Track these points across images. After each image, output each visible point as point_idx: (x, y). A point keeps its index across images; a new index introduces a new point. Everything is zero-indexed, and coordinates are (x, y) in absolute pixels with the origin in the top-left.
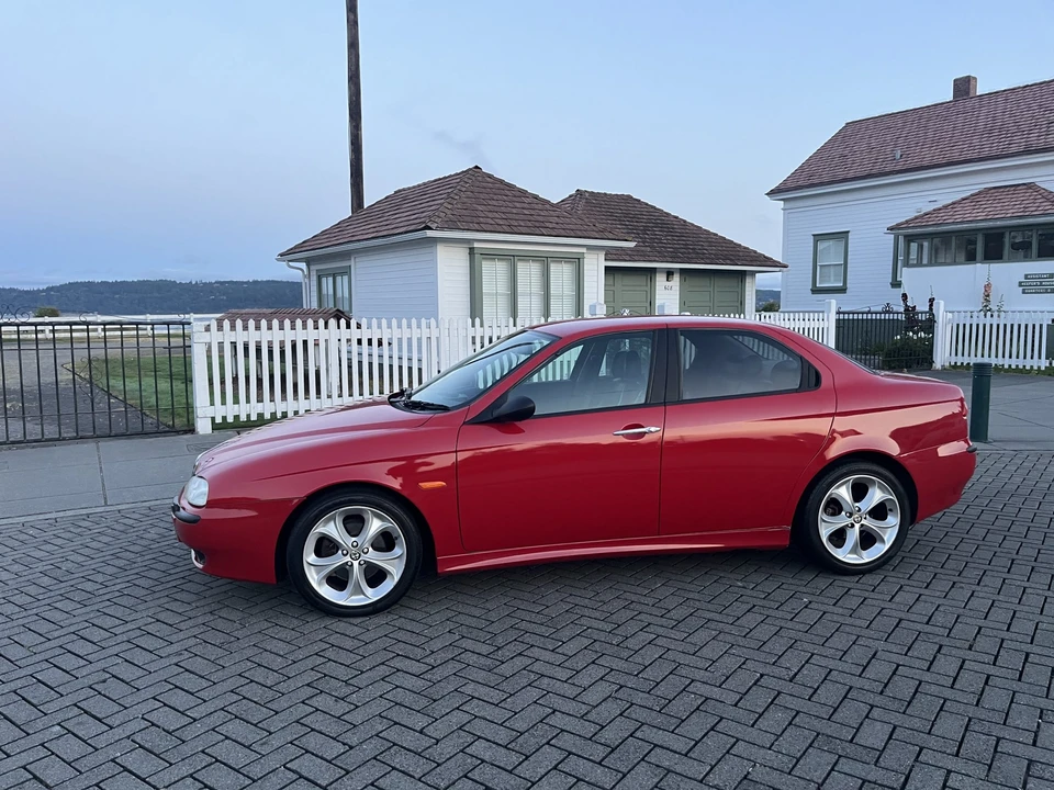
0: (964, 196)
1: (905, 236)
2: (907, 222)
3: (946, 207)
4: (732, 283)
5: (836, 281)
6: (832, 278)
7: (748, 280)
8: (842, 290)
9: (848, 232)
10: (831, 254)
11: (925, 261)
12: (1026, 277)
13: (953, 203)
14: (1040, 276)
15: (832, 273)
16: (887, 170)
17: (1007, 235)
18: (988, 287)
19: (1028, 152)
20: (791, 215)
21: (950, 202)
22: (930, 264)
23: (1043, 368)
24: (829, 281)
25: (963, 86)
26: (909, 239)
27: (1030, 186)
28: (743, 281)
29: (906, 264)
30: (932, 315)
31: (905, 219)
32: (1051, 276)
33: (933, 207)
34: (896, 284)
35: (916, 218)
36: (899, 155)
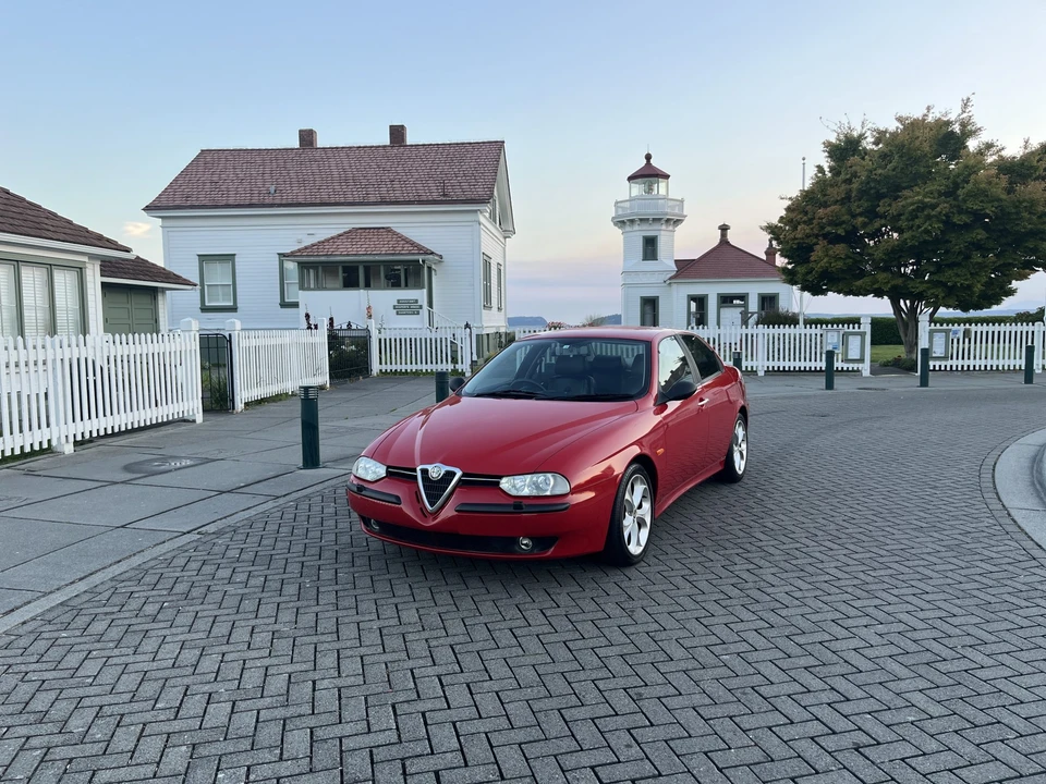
0: (341, 231)
1: (298, 263)
2: (299, 250)
3: (328, 240)
4: (145, 300)
5: (224, 300)
6: (221, 297)
7: (160, 297)
8: (233, 309)
9: (234, 255)
10: (218, 275)
11: (312, 286)
12: (398, 301)
13: (332, 238)
14: (408, 301)
15: (220, 293)
16: (267, 201)
17: (382, 268)
18: (369, 308)
19: (383, 202)
20: (170, 234)
21: (329, 236)
22: (319, 288)
23: (450, 371)
24: (218, 300)
25: (307, 137)
26: (304, 267)
27: (388, 230)
28: (155, 298)
29: (302, 288)
30: (367, 330)
31: (296, 248)
32: (416, 301)
33: (314, 240)
34: (284, 305)
35: (306, 248)
36: (272, 189)
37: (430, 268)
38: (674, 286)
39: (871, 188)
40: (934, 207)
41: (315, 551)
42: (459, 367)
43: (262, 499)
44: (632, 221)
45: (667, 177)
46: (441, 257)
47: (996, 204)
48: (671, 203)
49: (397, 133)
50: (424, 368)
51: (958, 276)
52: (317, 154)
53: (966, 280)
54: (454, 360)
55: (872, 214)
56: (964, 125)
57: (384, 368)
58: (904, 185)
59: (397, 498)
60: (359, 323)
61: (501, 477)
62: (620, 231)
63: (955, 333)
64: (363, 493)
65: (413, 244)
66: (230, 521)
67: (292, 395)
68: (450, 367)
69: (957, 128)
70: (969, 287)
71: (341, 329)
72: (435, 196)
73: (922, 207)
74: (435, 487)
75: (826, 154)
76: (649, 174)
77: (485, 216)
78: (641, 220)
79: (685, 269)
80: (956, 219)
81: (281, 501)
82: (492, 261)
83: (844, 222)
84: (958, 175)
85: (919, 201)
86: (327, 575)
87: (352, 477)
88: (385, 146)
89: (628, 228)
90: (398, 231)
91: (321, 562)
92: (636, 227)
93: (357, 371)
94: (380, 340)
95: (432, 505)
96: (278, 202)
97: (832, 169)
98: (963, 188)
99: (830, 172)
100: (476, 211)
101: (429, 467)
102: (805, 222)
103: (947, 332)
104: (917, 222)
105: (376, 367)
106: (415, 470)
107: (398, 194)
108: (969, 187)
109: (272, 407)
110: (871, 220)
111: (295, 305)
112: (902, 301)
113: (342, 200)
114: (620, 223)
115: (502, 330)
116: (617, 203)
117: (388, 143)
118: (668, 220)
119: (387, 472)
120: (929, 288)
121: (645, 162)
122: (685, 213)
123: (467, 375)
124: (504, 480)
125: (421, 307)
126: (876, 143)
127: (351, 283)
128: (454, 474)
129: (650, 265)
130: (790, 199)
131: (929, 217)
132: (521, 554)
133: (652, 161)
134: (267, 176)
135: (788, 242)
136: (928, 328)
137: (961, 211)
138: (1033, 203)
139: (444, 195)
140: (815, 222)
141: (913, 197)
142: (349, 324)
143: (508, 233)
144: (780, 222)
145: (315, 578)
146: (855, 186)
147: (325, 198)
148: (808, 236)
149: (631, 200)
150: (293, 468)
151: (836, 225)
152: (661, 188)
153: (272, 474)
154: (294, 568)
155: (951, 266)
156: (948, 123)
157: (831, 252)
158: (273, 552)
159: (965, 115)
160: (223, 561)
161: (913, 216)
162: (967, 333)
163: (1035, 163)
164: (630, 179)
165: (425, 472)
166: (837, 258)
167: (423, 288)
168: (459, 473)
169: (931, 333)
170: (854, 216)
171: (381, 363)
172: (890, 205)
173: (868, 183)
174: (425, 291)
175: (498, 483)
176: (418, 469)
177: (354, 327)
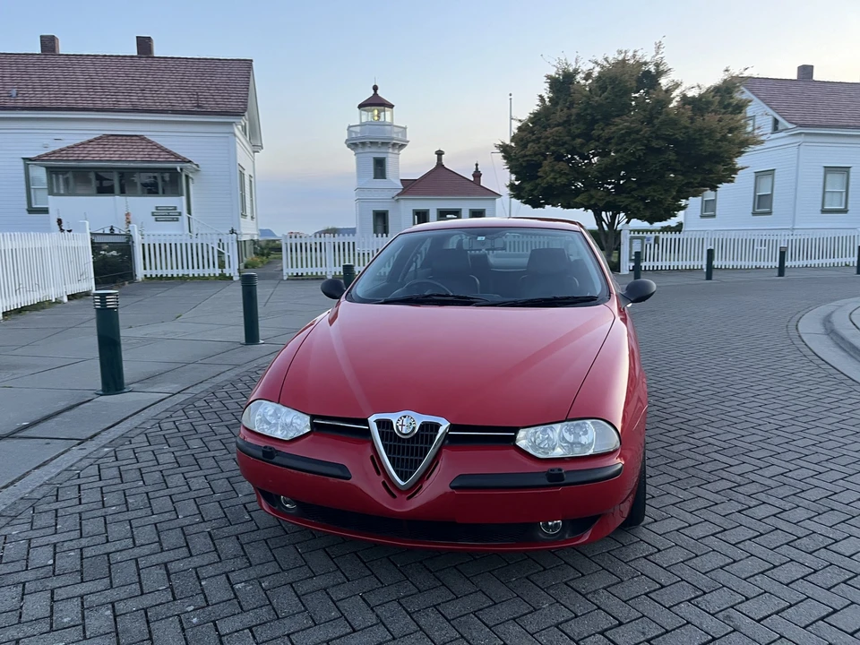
0: (91, 137)
1: (46, 168)
2: (47, 155)
3: (78, 146)
12: (157, 207)
13: (82, 144)
14: (167, 208)
16: (8, 105)
17: (138, 175)
18: (128, 214)
21: (79, 142)
22: (69, 192)
23: (217, 275)
25: (49, 43)
26: (51, 171)
27: (142, 138)
29: (51, 193)
30: (129, 237)
31: (43, 153)
32: (175, 208)
33: (63, 145)
34: (31, 211)
35: (54, 152)
36: (14, 92)
37: (187, 176)
38: (402, 202)
39: (588, 114)
40: (637, 132)
41: (173, 538)
42: (227, 271)
43: (59, 446)
44: (363, 144)
45: (391, 106)
46: (197, 165)
47: (684, 131)
48: (396, 130)
49: (144, 44)
50: (191, 273)
51: (655, 191)
52: (61, 60)
53: (661, 194)
54: (222, 266)
55: (587, 136)
56: (657, 65)
57: (148, 273)
58: (614, 114)
59: (342, 467)
60: (120, 228)
61: (516, 430)
62: (353, 152)
63: (649, 239)
64: (277, 459)
65: (169, 152)
66: (23, 489)
67: (56, 302)
68: (218, 272)
69: (652, 69)
70: (661, 201)
71: (104, 234)
72: (189, 106)
73: (630, 132)
74: (407, 450)
75: (547, 85)
76: (376, 103)
77: (238, 129)
78: (371, 142)
79: (410, 187)
80: (654, 144)
81: (91, 446)
82: (245, 172)
83: (565, 143)
84: (652, 109)
85: (628, 128)
86: (217, 589)
87: (242, 430)
88: (132, 56)
89: (360, 150)
90: (152, 139)
91: (196, 561)
92: (367, 150)
93: (121, 276)
94: (143, 244)
95: (403, 477)
96: (19, 105)
97: (551, 99)
98: (658, 118)
99: (549, 101)
100: (231, 123)
101: (394, 418)
102: (533, 141)
103: (642, 239)
104: (625, 145)
105: (140, 273)
106: (366, 422)
107: (150, 102)
108: (662, 117)
109: (35, 316)
110: (588, 141)
111: (45, 211)
112: (603, 213)
113: (91, 106)
114: (353, 144)
115: (256, 238)
116: (350, 127)
117: (136, 54)
118: (394, 145)
119: (313, 425)
120: (634, 202)
121: (373, 92)
122: (408, 139)
123: (235, 279)
124: (522, 433)
125: (180, 214)
126: (586, 79)
127: (104, 190)
128: (437, 426)
129: (380, 183)
130: (520, 121)
131: (634, 141)
132: (544, 542)
133: (378, 92)
134: (7, 80)
135: (517, 160)
136: (629, 236)
137: (658, 138)
138: (712, 132)
139: (198, 106)
140: (542, 141)
141: (622, 124)
142: (112, 229)
143: (257, 147)
144: (512, 141)
145: (200, 600)
146: (574, 111)
147: (72, 103)
148: (536, 155)
149: (362, 125)
150: (90, 395)
151: (560, 145)
152: (387, 116)
153: (62, 405)
154: (154, 578)
155: (649, 184)
156: (646, 63)
157: (556, 168)
158: (109, 548)
159: (658, 56)
160: (30, 575)
161: (622, 140)
162: (656, 239)
163: (711, 99)
164: (361, 106)
165: (385, 426)
166: (561, 173)
167: (182, 195)
168: (444, 425)
169: (632, 239)
170: (574, 139)
171: (145, 269)
172: (603, 129)
173: (586, 110)
174: (184, 198)
175: (514, 438)
176: (372, 419)
177: (116, 232)
